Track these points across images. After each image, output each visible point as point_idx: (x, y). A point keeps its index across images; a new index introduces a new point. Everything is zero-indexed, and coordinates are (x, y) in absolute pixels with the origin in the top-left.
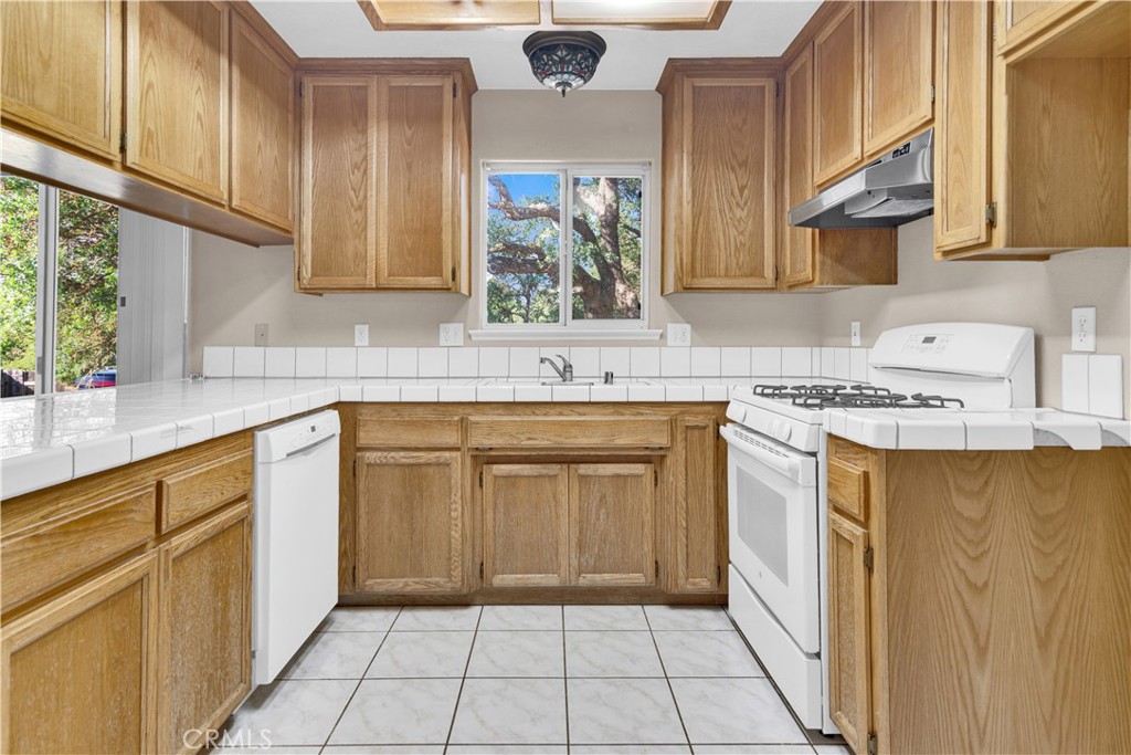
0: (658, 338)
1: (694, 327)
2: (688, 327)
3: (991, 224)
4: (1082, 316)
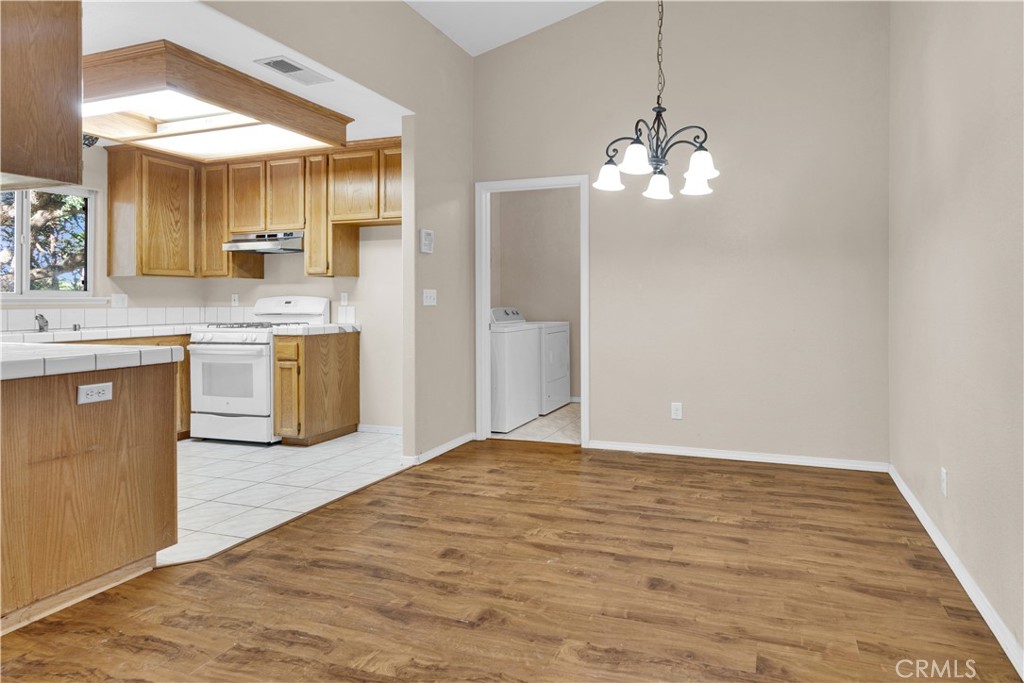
0: (105, 303)
1: (130, 296)
2: (126, 296)
3: (328, 268)
4: (344, 295)
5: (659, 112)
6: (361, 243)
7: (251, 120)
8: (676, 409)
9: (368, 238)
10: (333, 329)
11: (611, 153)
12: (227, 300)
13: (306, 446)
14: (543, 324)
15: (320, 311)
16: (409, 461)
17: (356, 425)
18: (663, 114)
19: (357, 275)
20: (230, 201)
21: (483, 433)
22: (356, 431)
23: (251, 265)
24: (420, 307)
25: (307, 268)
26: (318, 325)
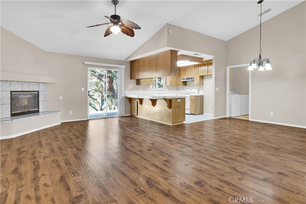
1: (169, 89)
3: (198, 84)
4: (201, 89)
5: (260, 56)
6: (204, 79)
7: (189, 62)
8: (272, 114)
9: (206, 78)
10: (199, 95)
11: (251, 64)
12: (180, 90)
13: (195, 115)
14: (242, 95)
15: (197, 92)
16: (214, 118)
17: (203, 113)
18: (261, 56)
19: (203, 85)
20: (182, 72)
21: (228, 116)
22: (203, 114)
23: (185, 83)
24: (216, 91)
25: (195, 84)
26: (196, 94)
